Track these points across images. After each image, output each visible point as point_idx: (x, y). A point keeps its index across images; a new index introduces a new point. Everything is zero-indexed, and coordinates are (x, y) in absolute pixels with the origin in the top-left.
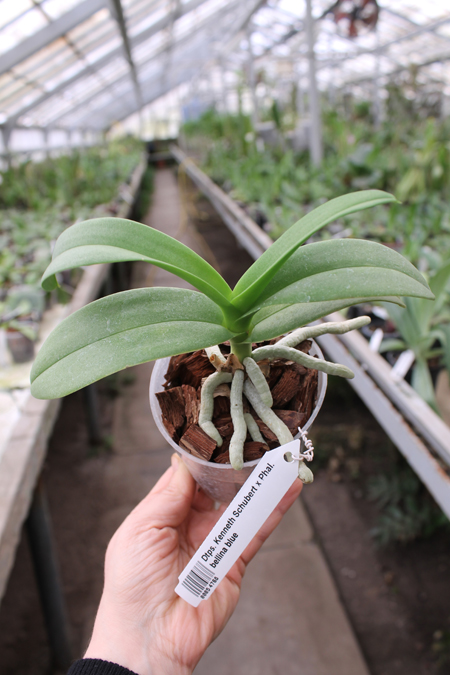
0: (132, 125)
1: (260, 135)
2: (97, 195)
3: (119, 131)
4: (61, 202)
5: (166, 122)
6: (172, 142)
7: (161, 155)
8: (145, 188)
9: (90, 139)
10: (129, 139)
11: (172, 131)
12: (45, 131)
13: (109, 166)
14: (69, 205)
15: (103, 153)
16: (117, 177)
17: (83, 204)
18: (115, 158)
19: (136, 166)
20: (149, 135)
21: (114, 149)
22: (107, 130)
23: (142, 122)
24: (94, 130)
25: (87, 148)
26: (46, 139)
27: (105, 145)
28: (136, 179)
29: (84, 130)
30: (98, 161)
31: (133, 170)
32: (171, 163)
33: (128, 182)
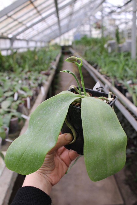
0: (57, 41)
1: (110, 45)
2: (42, 67)
3: (53, 42)
4: (27, 69)
5: (68, 40)
6: (69, 46)
7: (66, 50)
8: (61, 61)
9: (43, 45)
10: (56, 45)
11: (70, 43)
12: (27, 41)
13: (49, 53)
14: (29, 71)
15: (47, 49)
16: (51, 59)
17: (36, 70)
18: (51, 51)
20: (62, 44)
21: (51, 48)
22: (49, 42)
23: (60, 40)
24: (45, 42)
25: (42, 47)
26: (28, 44)
27: (48, 47)
28: (58, 59)
29: (41, 41)
30: (45, 52)
31: (57, 55)
32: (69, 53)
33: (55, 60)
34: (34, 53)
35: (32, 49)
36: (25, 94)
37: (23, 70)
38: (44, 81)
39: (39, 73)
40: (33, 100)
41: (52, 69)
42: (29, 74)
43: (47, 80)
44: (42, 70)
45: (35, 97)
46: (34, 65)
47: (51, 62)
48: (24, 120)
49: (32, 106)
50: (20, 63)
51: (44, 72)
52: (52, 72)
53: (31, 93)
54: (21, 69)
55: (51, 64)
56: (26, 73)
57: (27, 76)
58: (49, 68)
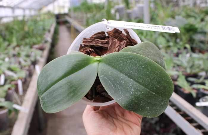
0: (50, 8)
1: (118, 11)
2: (34, 40)
3: (45, 10)
4: (14, 43)
5: (63, 7)
6: (65, 14)
7: (62, 19)
8: (56, 32)
9: (33, 13)
10: (49, 13)
11: (66, 11)
12: (13, 8)
13: (41, 23)
14: (18, 46)
15: (38, 19)
16: (44, 29)
17: (26, 44)
18: (43, 21)
19: (52, 24)
20: (56, 12)
21: (42, 17)
22: (40, 9)
23: (54, 7)
24: (35, 10)
25: (31, 16)
26: (13, 12)
27: (39, 16)
28: (52, 30)
29: (30, 9)
30: (35, 22)
31: (51, 25)
32: (66, 22)
33: (49, 31)
34: (23, 23)
35: (20, 18)
36: (15, 76)
37: (9, 45)
38: (38, 58)
39: (31, 47)
40: (26, 83)
41: (46, 42)
42: (17, 49)
43: (41, 56)
44: (34, 44)
45: (28, 79)
46: (24, 37)
47: (45, 34)
48: (17, 111)
49: (25, 91)
50: (5, 35)
51: (37, 46)
52: (48, 46)
53: (23, 74)
54: (6, 43)
55: (45, 36)
56: (14, 48)
57: (15, 52)
58: (43, 41)
